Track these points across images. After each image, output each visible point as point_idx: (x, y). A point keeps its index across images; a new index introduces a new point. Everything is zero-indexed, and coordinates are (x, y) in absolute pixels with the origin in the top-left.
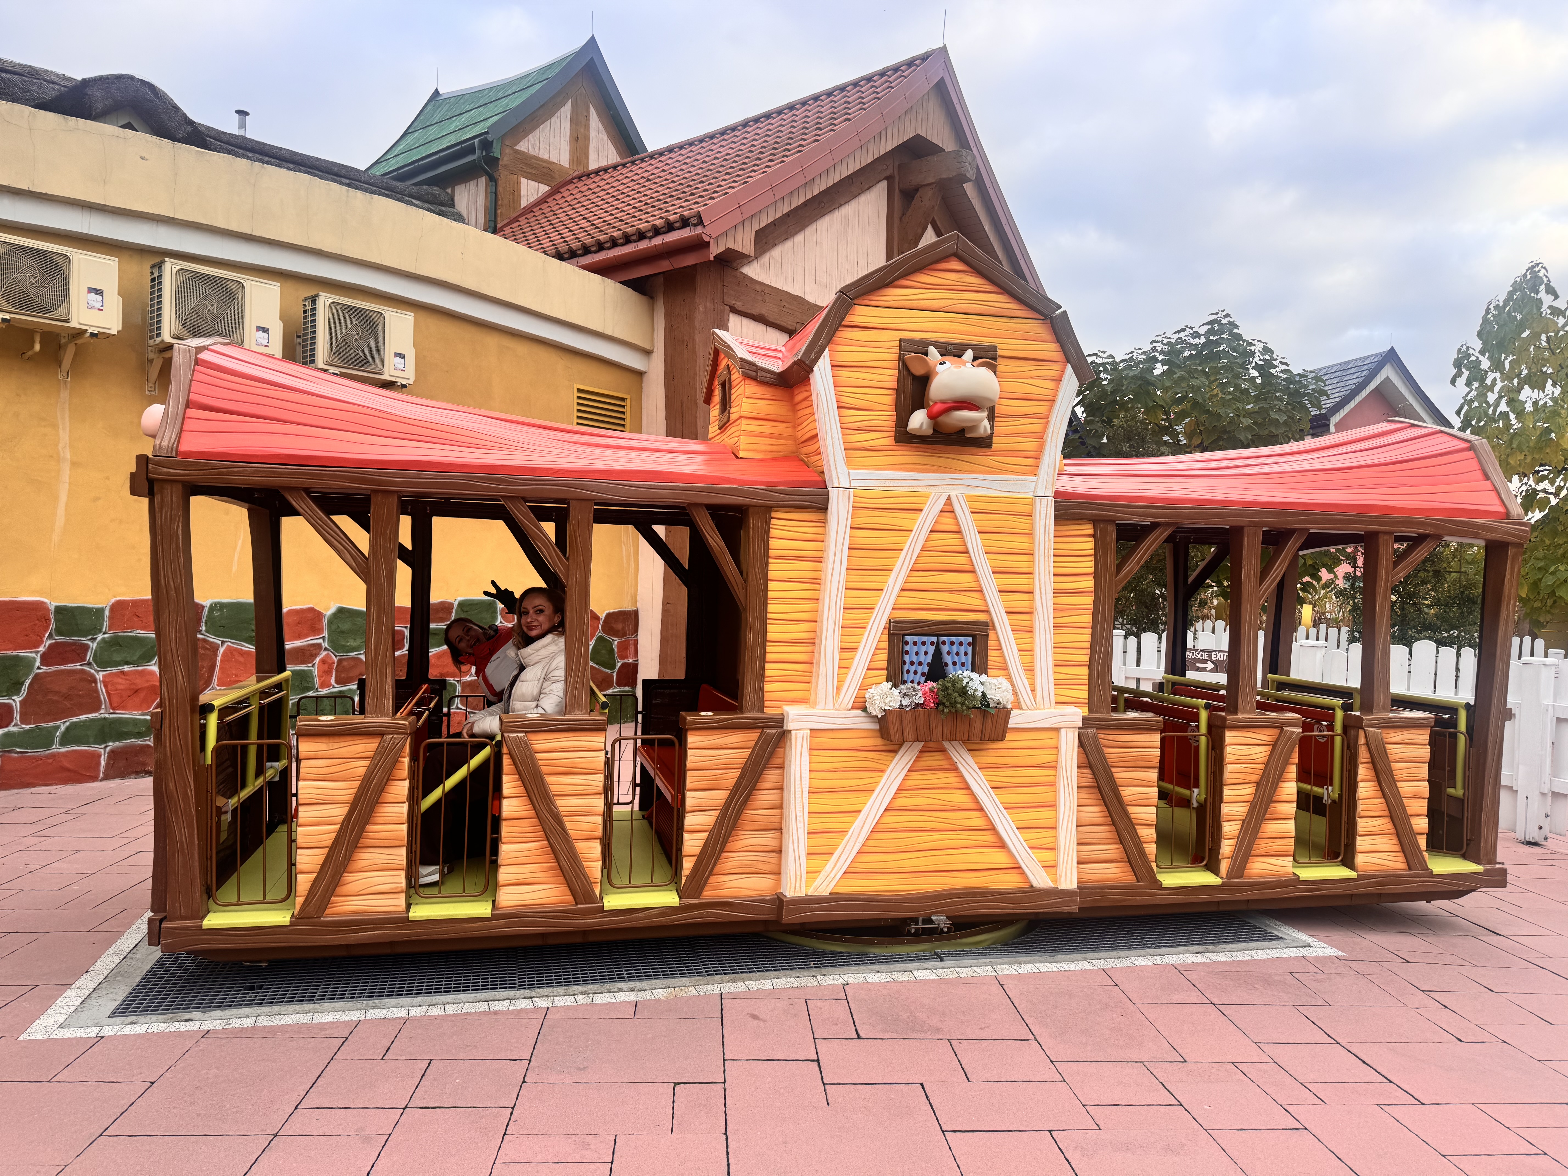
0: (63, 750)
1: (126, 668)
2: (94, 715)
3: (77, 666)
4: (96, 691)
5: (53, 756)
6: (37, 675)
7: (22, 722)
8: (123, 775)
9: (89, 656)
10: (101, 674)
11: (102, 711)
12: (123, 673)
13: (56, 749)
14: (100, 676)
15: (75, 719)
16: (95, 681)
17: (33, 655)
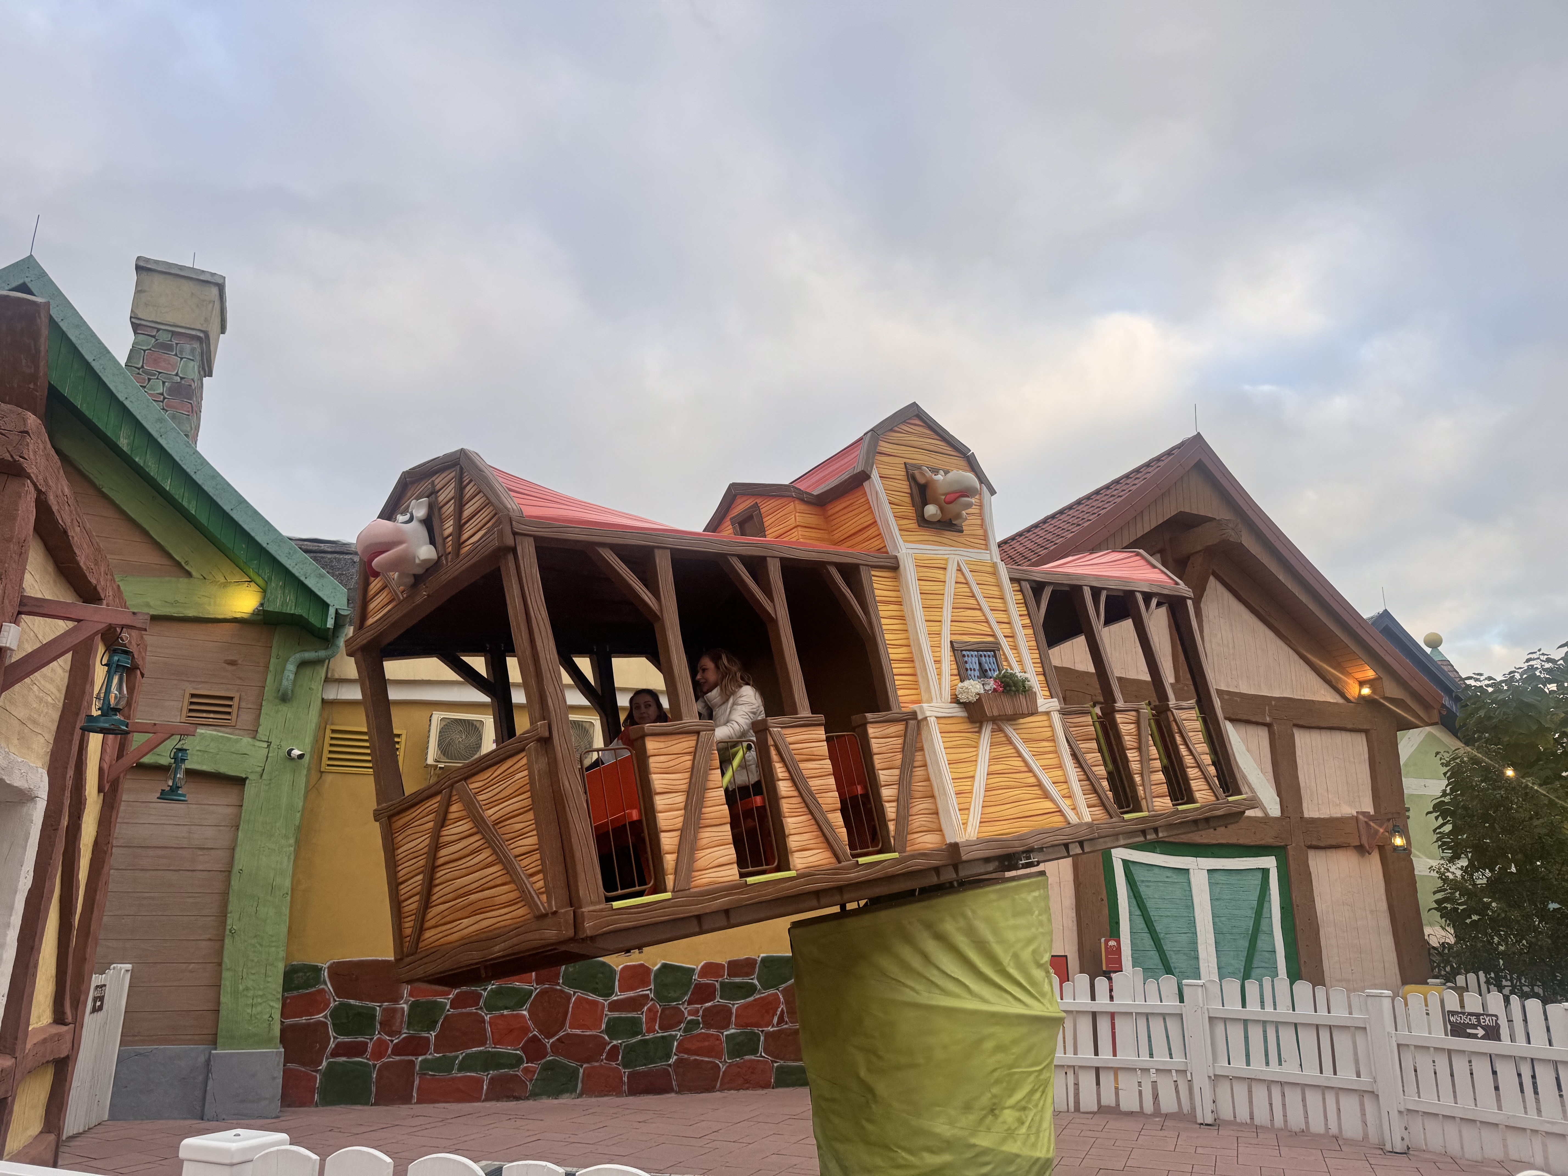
0: (459, 1075)
1: (505, 1012)
2: (481, 1048)
3: (473, 1009)
4: (485, 1030)
5: (453, 1079)
6: (447, 1016)
7: (435, 1052)
8: (498, 1099)
9: (481, 1003)
10: (488, 1016)
11: (487, 1046)
12: (502, 1015)
13: (455, 1073)
14: (487, 1018)
15: (469, 1051)
16: (484, 1021)
17: (446, 1001)
